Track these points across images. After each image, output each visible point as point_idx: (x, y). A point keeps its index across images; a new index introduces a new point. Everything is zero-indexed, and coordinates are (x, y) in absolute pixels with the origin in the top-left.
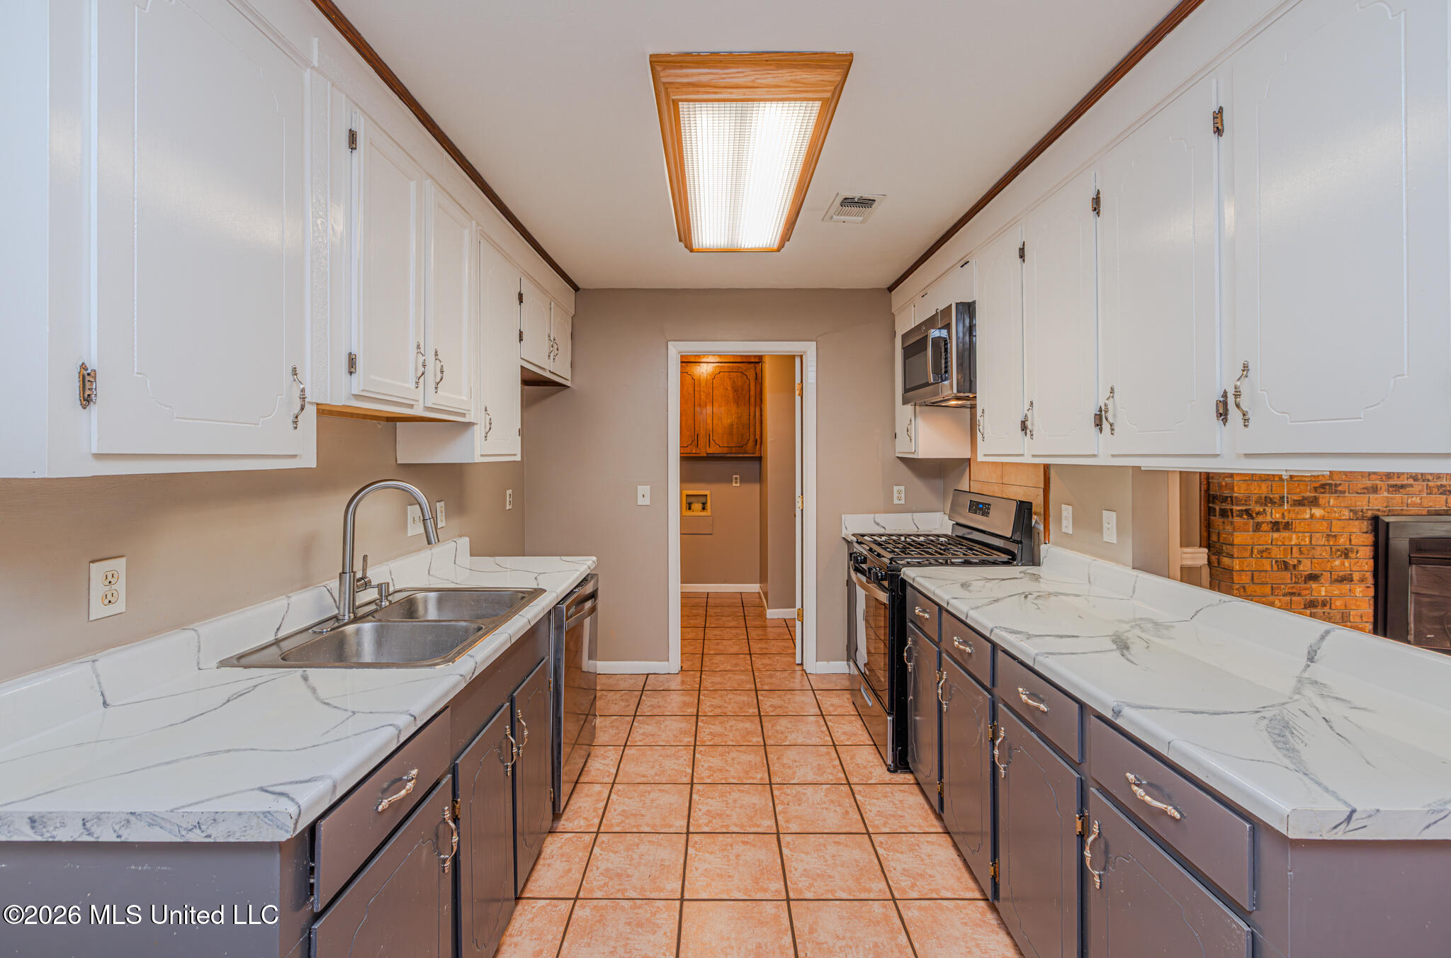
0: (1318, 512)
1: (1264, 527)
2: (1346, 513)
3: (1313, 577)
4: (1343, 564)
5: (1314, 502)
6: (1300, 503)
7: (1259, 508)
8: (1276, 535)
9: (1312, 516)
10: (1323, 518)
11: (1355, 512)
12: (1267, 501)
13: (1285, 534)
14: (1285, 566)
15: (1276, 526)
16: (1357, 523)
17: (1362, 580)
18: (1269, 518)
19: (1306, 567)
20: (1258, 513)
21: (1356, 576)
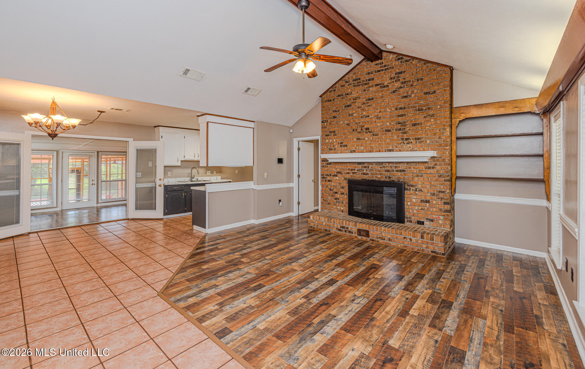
0: (337, 178)
1: (327, 181)
2: (343, 178)
3: (336, 193)
4: (342, 190)
5: (336, 176)
6: (334, 176)
7: (326, 177)
8: (329, 183)
9: (336, 179)
10: (338, 179)
11: (345, 178)
12: (327, 175)
13: (331, 183)
14: (331, 190)
15: (329, 181)
16: (345, 181)
17: (346, 194)
18: (328, 179)
19: (335, 190)
20: (326, 178)
21: (345, 193)
